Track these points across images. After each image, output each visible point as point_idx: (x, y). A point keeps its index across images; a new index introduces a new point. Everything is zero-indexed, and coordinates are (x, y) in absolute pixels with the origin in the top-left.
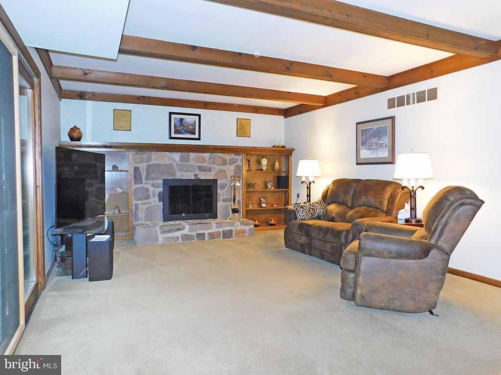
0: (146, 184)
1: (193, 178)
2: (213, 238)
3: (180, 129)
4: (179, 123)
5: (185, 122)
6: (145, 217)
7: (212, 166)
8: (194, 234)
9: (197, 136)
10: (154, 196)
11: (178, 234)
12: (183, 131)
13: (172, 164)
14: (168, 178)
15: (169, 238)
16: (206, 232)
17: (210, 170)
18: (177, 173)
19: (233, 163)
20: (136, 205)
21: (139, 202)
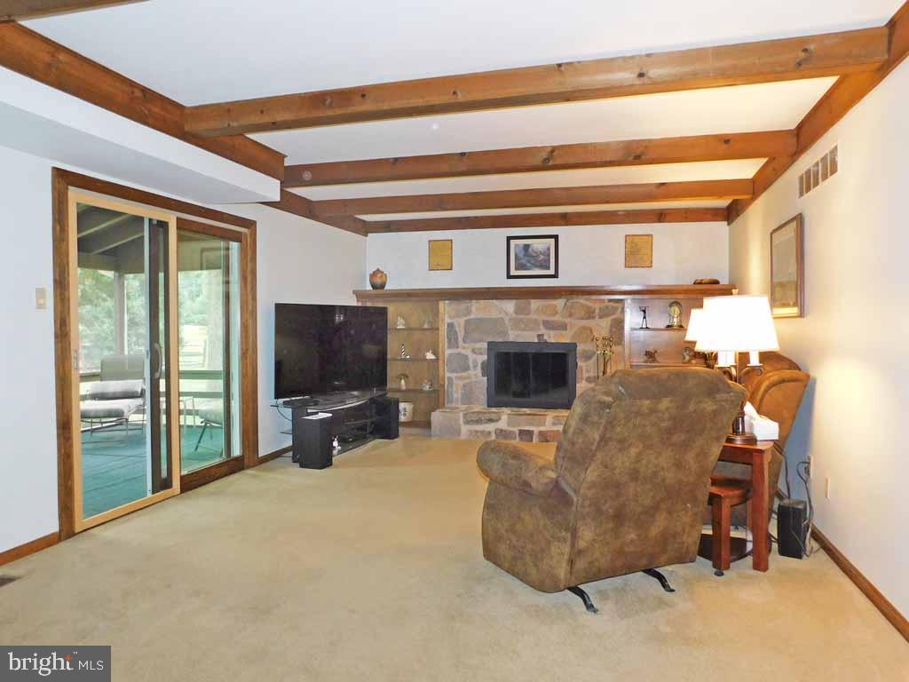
0: (464, 348)
1: (536, 341)
2: (547, 441)
3: (523, 261)
4: (523, 252)
5: (533, 251)
6: (462, 398)
7: (568, 320)
8: (516, 430)
9: (552, 272)
10: (475, 367)
11: (491, 427)
12: (529, 265)
13: (502, 318)
14: (496, 341)
15: (477, 432)
16: (536, 429)
17: (564, 327)
18: (510, 332)
19: (607, 315)
20: (450, 379)
21: (453, 375)
